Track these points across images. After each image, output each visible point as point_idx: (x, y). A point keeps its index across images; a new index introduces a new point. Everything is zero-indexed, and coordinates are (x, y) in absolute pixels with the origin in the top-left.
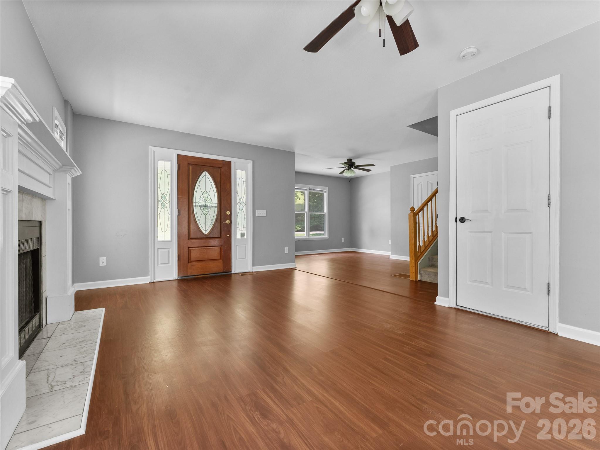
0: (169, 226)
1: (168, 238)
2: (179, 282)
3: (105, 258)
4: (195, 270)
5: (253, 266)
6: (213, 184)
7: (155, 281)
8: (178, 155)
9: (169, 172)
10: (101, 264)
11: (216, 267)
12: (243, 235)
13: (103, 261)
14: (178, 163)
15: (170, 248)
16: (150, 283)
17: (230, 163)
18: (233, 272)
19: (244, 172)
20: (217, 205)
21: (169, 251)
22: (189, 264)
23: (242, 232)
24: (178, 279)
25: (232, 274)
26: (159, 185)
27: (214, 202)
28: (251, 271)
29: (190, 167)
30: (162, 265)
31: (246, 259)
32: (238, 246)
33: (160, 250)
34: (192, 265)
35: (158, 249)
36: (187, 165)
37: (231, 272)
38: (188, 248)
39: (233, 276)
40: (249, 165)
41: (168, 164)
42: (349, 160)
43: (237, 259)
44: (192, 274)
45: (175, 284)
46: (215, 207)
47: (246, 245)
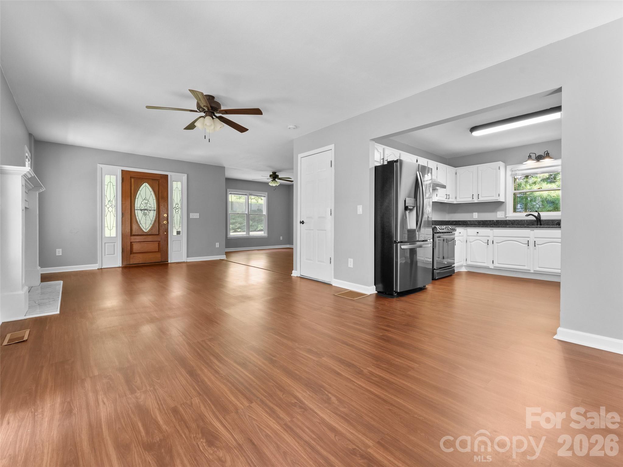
0: (115, 225)
1: (114, 234)
2: (122, 269)
3: (61, 250)
4: (137, 259)
5: (187, 257)
6: (152, 193)
7: (102, 268)
8: (122, 170)
9: (115, 184)
10: (57, 254)
11: (157, 257)
12: (178, 233)
13: (59, 252)
14: (122, 177)
15: (115, 243)
16: (98, 269)
17: (167, 176)
18: (169, 262)
19: (179, 183)
20: (155, 209)
21: (114, 245)
22: (131, 255)
23: (178, 230)
24: (122, 267)
25: (168, 263)
26: (106, 194)
27: (153, 207)
28: (186, 261)
29: (133, 180)
30: (107, 256)
31: (181, 252)
32: (174, 242)
33: (106, 244)
34: (134, 256)
35: (105, 243)
36: (130, 177)
37: (168, 262)
38: (131, 242)
39: (169, 265)
40: (184, 177)
41: (113, 178)
42: (274, 173)
43: (173, 252)
44: (134, 263)
46: (154, 210)
47: (181, 241)
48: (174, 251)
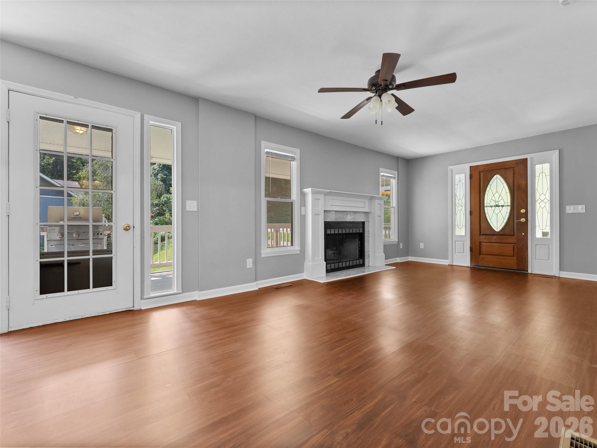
0: (464, 224)
1: (463, 233)
2: (471, 269)
3: (423, 244)
4: (490, 261)
5: (560, 271)
6: (505, 184)
7: (453, 264)
8: (471, 167)
9: (464, 181)
11: (512, 263)
12: (545, 234)
13: (422, 246)
14: (471, 173)
15: (464, 241)
16: (449, 265)
17: (526, 160)
18: (529, 271)
19: (547, 166)
20: (509, 204)
21: (464, 243)
22: (481, 256)
23: (544, 231)
24: (470, 267)
25: (528, 273)
26: (456, 193)
27: (506, 201)
28: (557, 275)
29: (482, 174)
30: (457, 253)
31: (550, 261)
32: (537, 246)
33: (457, 242)
34: (483, 258)
35: (455, 241)
36: (479, 172)
37: (528, 271)
38: (480, 242)
39: (530, 277)
40: (554, 155)
41: (463, 176)
43: (536, 259)
44: (483, 265)
45: (469, 269)
46: (508, 206)
47: (550, 246)
48: (538, 259)
